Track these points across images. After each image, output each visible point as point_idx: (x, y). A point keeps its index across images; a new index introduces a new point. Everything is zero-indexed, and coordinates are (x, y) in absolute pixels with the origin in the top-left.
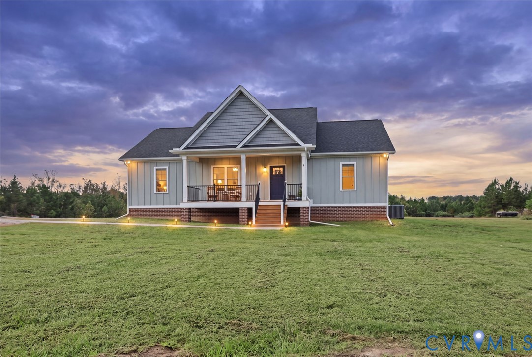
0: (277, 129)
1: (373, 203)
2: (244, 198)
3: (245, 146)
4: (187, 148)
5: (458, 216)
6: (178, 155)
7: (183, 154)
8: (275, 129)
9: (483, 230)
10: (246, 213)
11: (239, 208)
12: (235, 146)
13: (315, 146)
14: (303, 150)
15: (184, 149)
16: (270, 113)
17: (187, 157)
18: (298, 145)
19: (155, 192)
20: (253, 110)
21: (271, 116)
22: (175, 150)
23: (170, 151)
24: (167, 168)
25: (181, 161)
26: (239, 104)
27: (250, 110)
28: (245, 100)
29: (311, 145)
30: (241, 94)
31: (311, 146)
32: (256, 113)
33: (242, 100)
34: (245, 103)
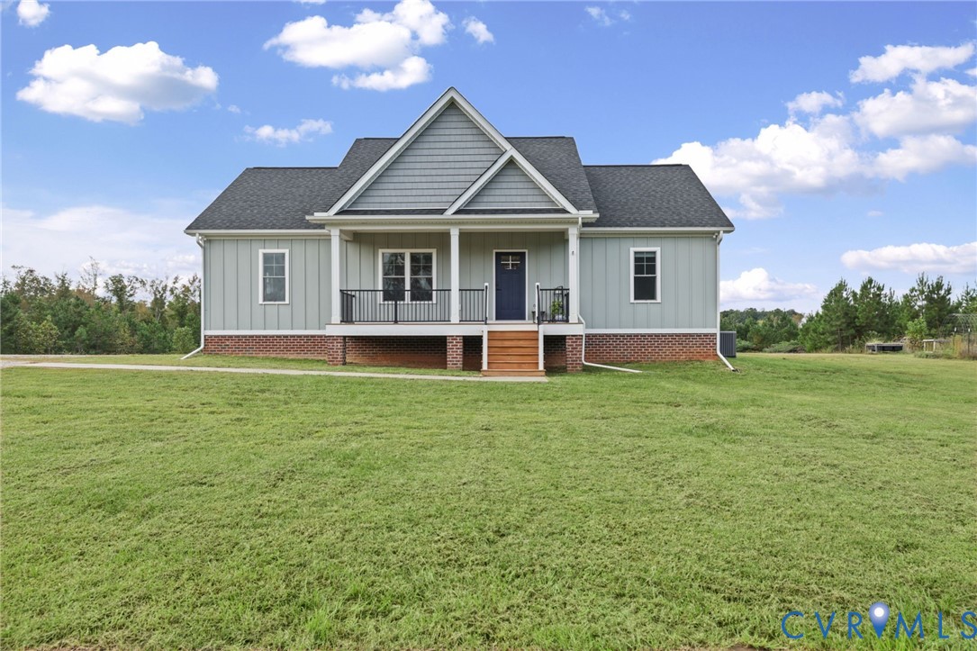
0: (523, 179)
1: (692, 327)
2: (455, 317)
3: (458, 212)
4: (341, 212)
5: (771, 349)
6: (321, 226)
7: (333, 224)
8: (517, 179)
9: (897, 380)
10: (460, 345)
11: (445, 337)
12: (442, 211)
13: (597, 215)
14: (573, 222)
15: (336, 214)
16: (510, 146)
17: (341, 231)
18: (564, 211)
19: (261, 301)
20: (476, 138)
21: (512, 152)
22: (319, 215)
23: (307, 217)
24: (287, 252)
25: (328, 239)
26: (448, 125)
27: (470, 138)
28: (461, 118)
29: (591, 212)
30: (452, 105)
31: (590, 214)
32: (480, 144)
33: (455, 118)
34: (460, 125)
